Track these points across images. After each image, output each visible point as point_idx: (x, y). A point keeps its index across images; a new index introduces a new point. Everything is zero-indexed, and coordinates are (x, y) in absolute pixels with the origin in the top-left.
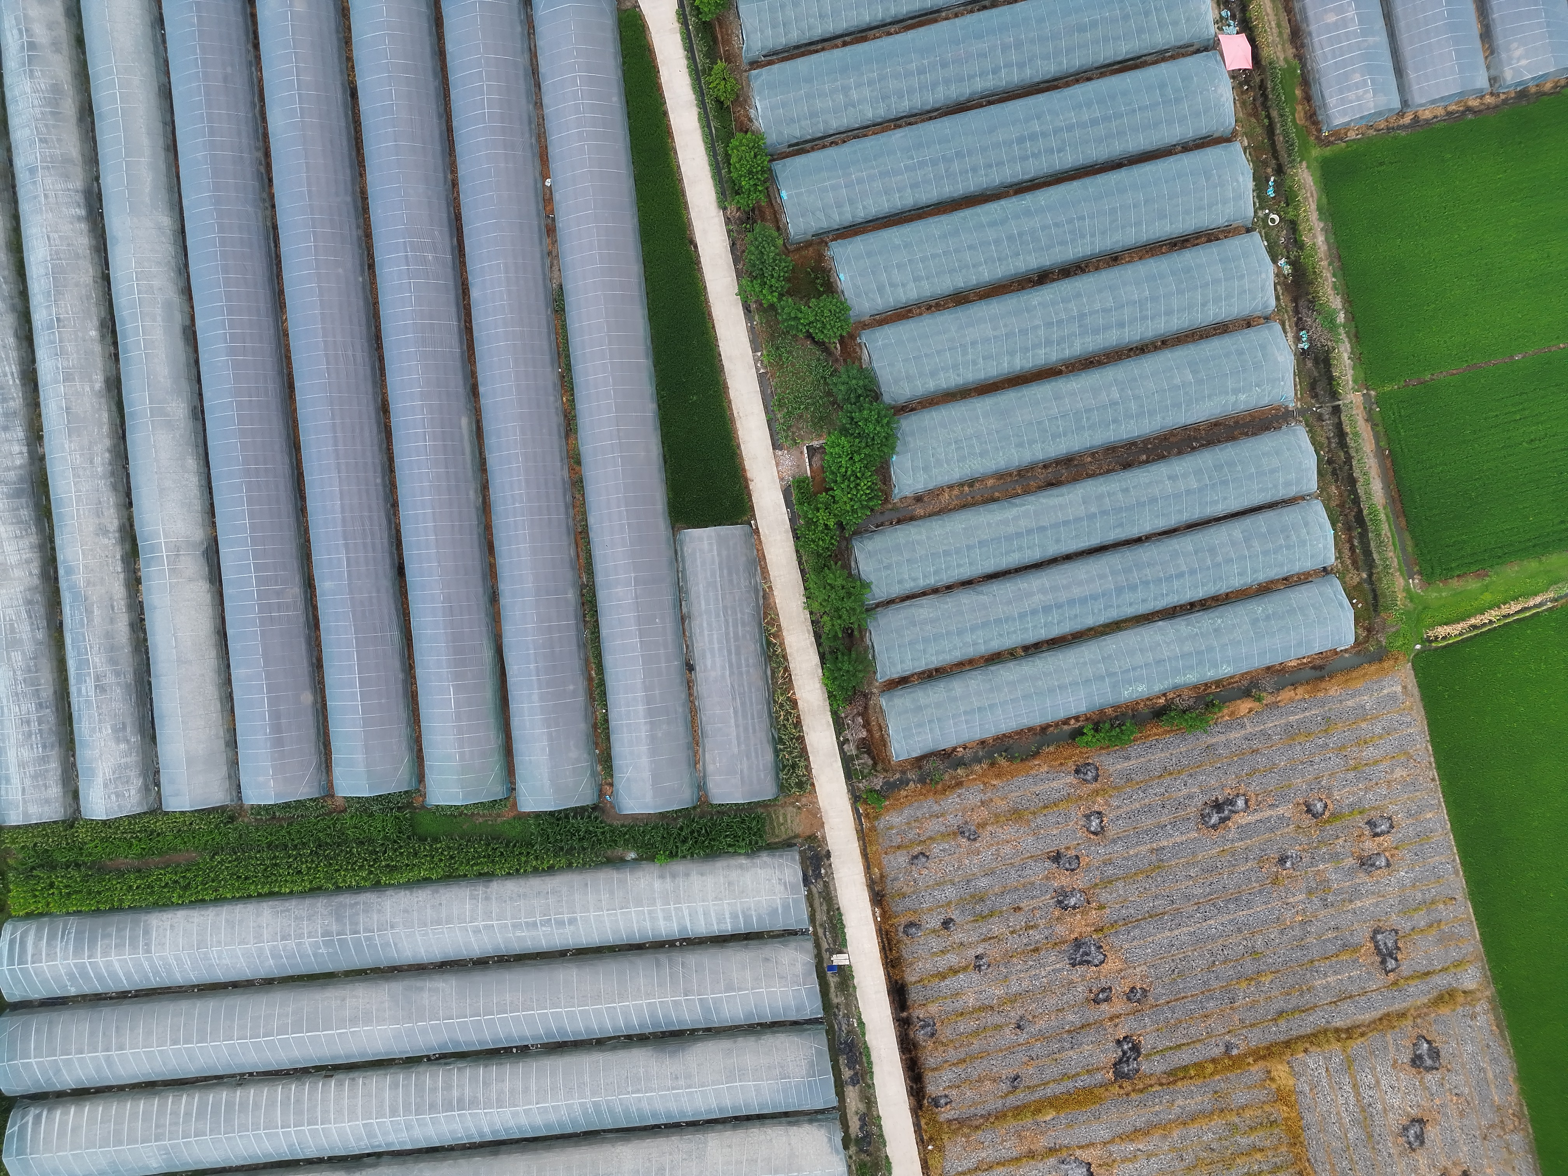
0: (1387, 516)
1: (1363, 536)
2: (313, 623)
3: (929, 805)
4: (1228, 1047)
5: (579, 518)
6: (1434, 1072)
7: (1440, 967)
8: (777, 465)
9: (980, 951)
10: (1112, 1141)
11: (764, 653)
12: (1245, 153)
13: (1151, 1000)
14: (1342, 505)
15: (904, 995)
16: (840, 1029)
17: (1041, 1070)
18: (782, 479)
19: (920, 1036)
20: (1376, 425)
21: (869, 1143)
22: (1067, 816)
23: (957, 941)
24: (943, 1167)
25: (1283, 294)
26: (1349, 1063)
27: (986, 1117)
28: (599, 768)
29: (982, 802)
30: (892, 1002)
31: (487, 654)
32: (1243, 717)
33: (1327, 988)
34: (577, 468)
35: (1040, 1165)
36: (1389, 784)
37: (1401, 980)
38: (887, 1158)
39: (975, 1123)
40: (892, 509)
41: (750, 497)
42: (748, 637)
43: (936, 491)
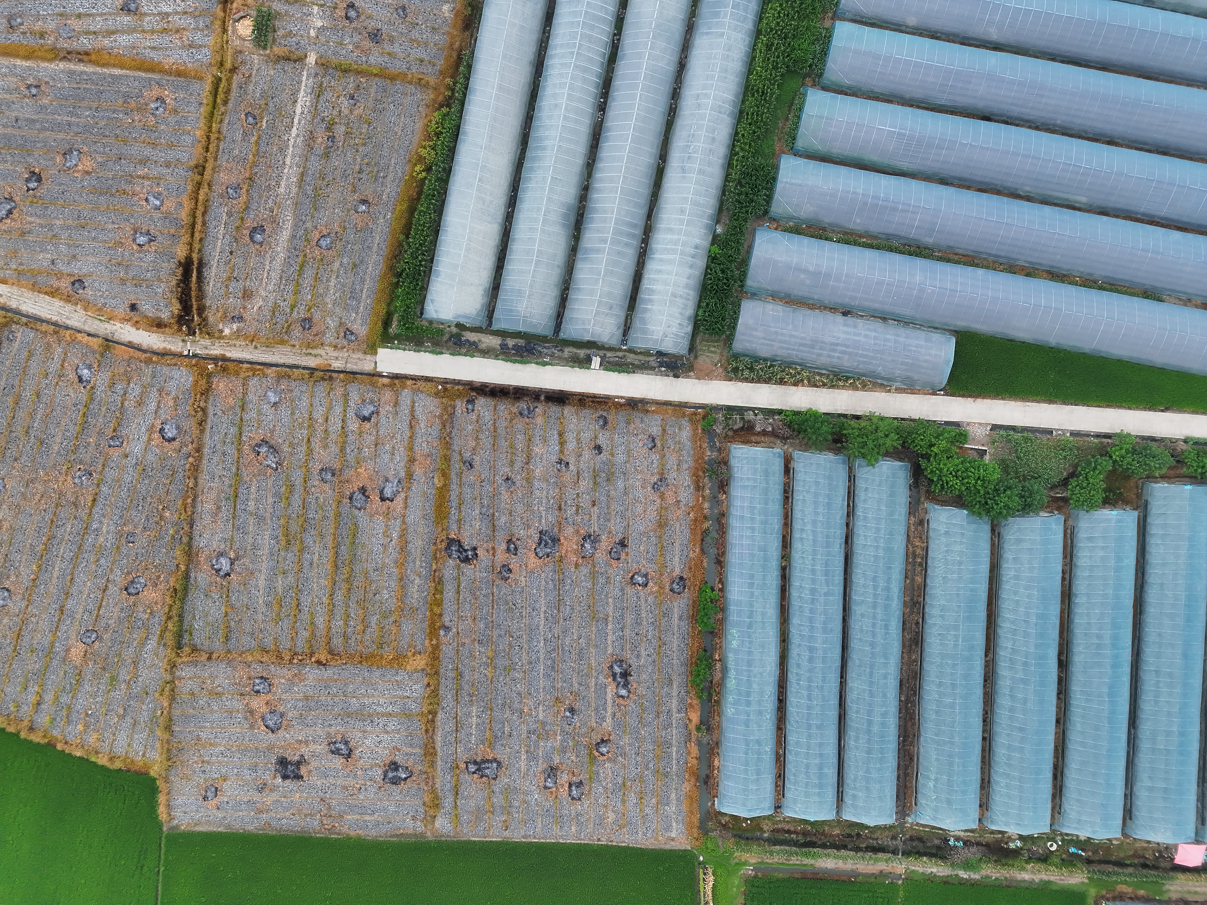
0: (805, 865)
3: (688, 463)
4: (447, 629)
5: (985, 263)
6: (382, 777)
7: (458, 803)
8: (980, 424)
9: (571, 467)
10: (404, 522)
12: (1108, 840)
13: (498, 582)
14: (823, 833)
15: (557, 401)
16: (545, 347)
17: (471, 486)
18: (968, 424)
19: (523, 405)
20: (876, 878)
21: (455, 344)
22: (650, 561)
23: (583, 453)
24: (422, 392)
25: (995, 837)
26: (407, 715)
27: (449, 435)
28: (791, 224)
29: (678, 502)
30: (554, 392)
31: (904, 165)
32: (686, 713)
33: (469, 715)
34: (1024, 272)
35: (402, 464)
36: (605, 806)
37: (458, 772)
38: (442, 353)
39: (448, 425)
40: (919, 500)
41: (963, 396)
42: (855, 364)
43: (924, 537)
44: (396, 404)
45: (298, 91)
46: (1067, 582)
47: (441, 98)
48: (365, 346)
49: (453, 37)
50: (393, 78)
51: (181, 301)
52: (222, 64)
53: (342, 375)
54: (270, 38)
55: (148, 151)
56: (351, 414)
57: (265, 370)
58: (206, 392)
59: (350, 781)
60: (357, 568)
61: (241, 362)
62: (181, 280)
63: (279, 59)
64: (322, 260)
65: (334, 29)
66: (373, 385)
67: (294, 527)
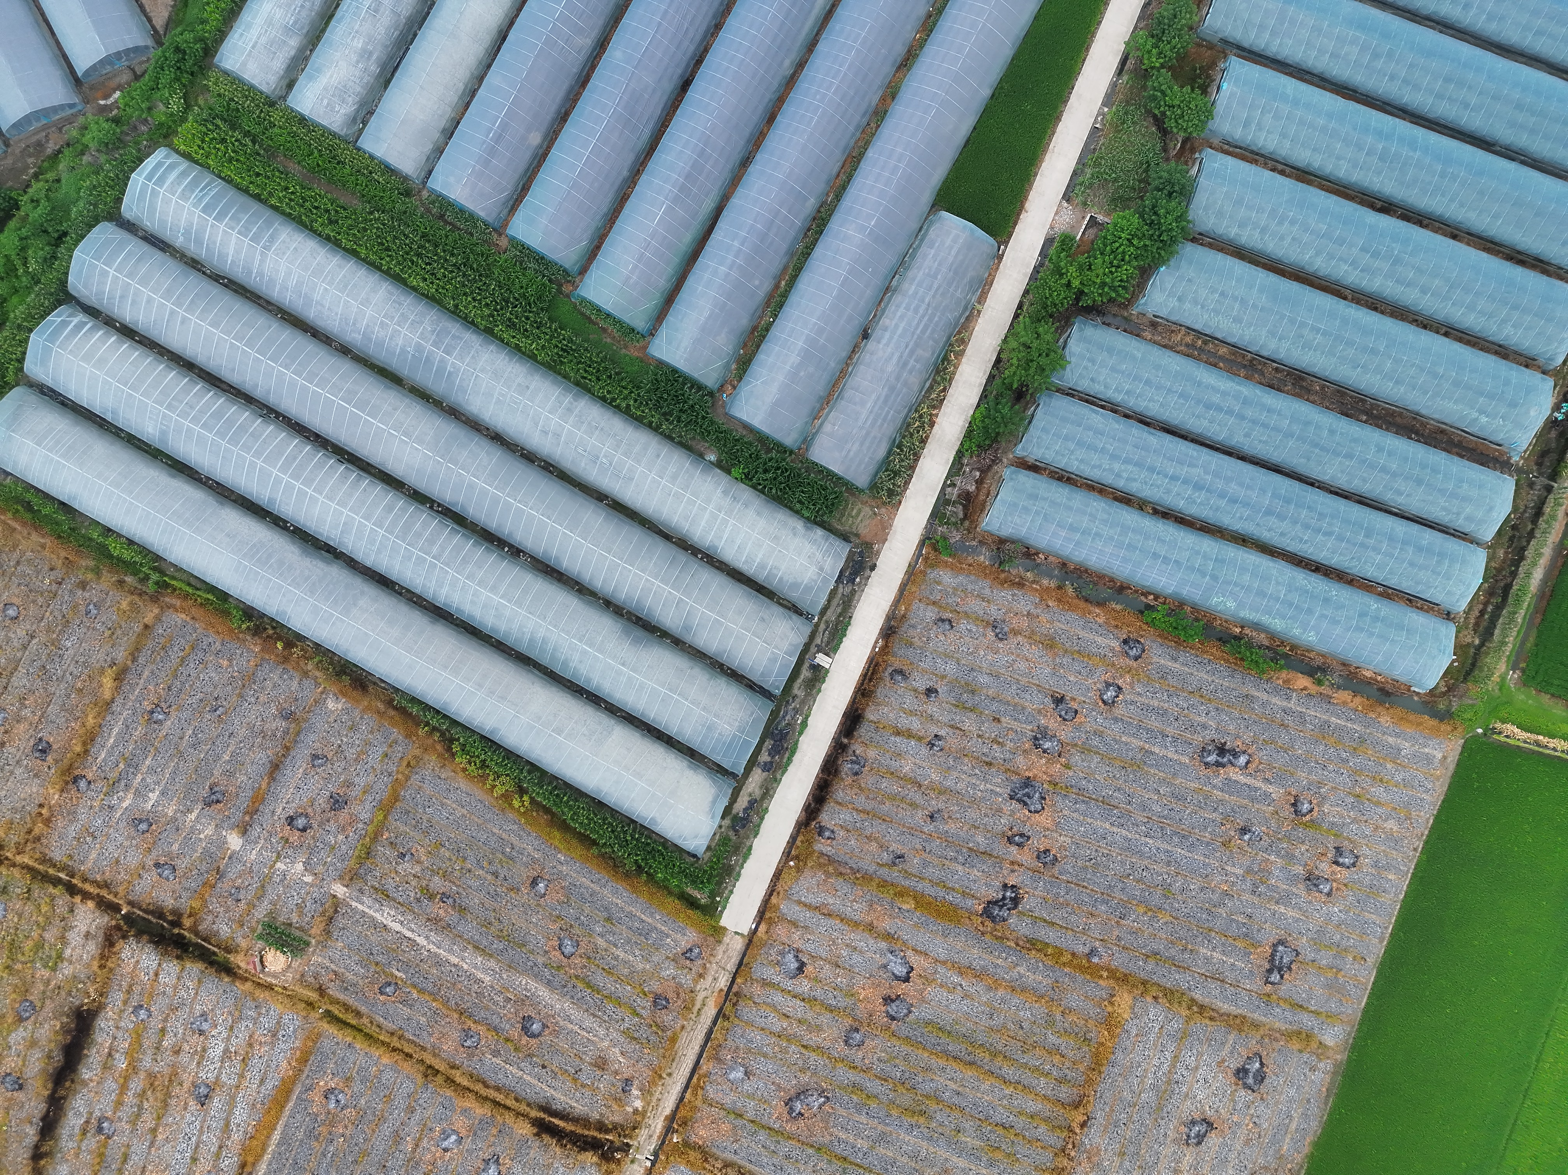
0: (1529, 605)
1: (1499, 608)
2: (583, 80)
3: (984, 586)
4: (1093, 952)
5: (861, 143)
6: (1250, 1092)
7: (1313, 1009)
8: (1056, 213)
9: (942, 733)
10: (944, 963)
11: (935, 363)
13: (1056, 871)
14: (1499, 570)
15: (855, 725)
16: (784, 717)
17: (925, 864)
18: (1052, 228)
19: (846, 768)
21: (744, 826)
22: (1091, 673)
23: (929, 712)
24: (790, 888)
26: (1182, 1037)
27: (855, 871)
28: (734, 366)
29: (1029, 614)
30: (842, 724)
31: (708, 205)
32: (1294, 690)
33: (1208, 960)
34: (889, 100)
35: (871, 941)
36: (1376, 828)
37: (1274, 997)
38: (750, 848)
39: (842, 869)
40: (1125, 318)
41: (1015, 223)
42: (931, 343)
43: (1174, 327)
44: (794, 924)
45: (373, 919)
46: (1288, 170)
47: (439, 747)
48: (712, 939)
49: (368, 708)
50: (395, 798)
51: (583, 1149)
52: (310, 1004)
53: (739, 980)
54: (298, 933)
55: (386, 1129)
56: (789, 984)
57: (701, 1072)
58: (706, 1155)
59: (1242, 1133)
60: (981, 1038)
61: (681, 1099)
62: (558, 1141)
63: (328, 933)
64: (589, 958)
65: (312, 851)
66: (763, 944)
67: (906, 1099)
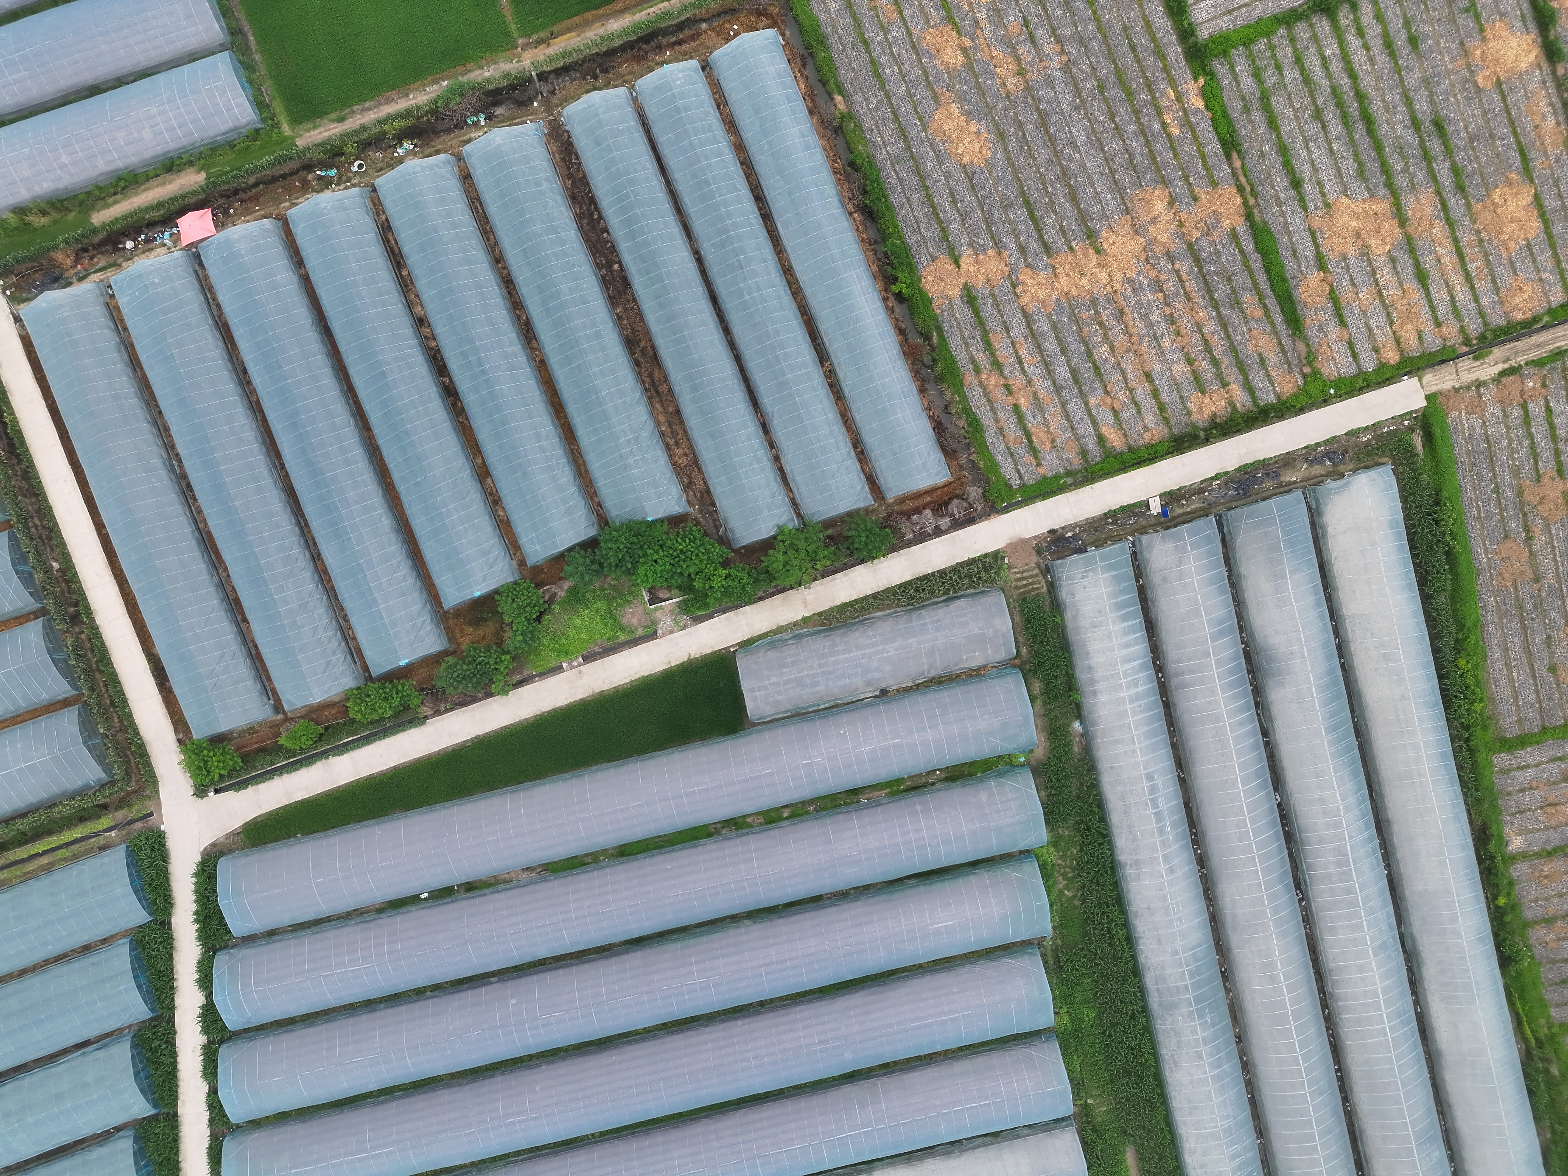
1: (665, 32)
3: (990, 436)
8: (671, 632)
11: (860, 622)
12: (296, 204)
14: (637, 60)
15: (1183, 438)
16: (1224, 497)
18: (684, 627)
21: (1335, 453)
24: (1351, 376)
25: (433, 147)
28: (995, 770)
38: (1346, 434)
41: (707, 656)
43: (679, 470)
44: (1375, 349)
46: (490, 491)
47: (1479, 734)
48: (1442, 400)
49: (1496, 812)
57: (1550, 319)
